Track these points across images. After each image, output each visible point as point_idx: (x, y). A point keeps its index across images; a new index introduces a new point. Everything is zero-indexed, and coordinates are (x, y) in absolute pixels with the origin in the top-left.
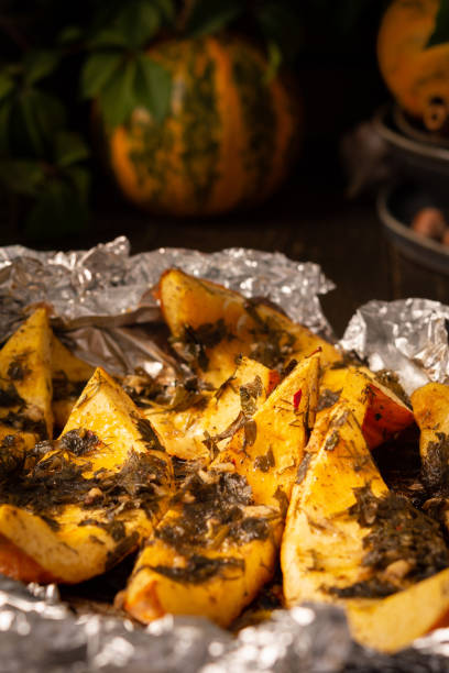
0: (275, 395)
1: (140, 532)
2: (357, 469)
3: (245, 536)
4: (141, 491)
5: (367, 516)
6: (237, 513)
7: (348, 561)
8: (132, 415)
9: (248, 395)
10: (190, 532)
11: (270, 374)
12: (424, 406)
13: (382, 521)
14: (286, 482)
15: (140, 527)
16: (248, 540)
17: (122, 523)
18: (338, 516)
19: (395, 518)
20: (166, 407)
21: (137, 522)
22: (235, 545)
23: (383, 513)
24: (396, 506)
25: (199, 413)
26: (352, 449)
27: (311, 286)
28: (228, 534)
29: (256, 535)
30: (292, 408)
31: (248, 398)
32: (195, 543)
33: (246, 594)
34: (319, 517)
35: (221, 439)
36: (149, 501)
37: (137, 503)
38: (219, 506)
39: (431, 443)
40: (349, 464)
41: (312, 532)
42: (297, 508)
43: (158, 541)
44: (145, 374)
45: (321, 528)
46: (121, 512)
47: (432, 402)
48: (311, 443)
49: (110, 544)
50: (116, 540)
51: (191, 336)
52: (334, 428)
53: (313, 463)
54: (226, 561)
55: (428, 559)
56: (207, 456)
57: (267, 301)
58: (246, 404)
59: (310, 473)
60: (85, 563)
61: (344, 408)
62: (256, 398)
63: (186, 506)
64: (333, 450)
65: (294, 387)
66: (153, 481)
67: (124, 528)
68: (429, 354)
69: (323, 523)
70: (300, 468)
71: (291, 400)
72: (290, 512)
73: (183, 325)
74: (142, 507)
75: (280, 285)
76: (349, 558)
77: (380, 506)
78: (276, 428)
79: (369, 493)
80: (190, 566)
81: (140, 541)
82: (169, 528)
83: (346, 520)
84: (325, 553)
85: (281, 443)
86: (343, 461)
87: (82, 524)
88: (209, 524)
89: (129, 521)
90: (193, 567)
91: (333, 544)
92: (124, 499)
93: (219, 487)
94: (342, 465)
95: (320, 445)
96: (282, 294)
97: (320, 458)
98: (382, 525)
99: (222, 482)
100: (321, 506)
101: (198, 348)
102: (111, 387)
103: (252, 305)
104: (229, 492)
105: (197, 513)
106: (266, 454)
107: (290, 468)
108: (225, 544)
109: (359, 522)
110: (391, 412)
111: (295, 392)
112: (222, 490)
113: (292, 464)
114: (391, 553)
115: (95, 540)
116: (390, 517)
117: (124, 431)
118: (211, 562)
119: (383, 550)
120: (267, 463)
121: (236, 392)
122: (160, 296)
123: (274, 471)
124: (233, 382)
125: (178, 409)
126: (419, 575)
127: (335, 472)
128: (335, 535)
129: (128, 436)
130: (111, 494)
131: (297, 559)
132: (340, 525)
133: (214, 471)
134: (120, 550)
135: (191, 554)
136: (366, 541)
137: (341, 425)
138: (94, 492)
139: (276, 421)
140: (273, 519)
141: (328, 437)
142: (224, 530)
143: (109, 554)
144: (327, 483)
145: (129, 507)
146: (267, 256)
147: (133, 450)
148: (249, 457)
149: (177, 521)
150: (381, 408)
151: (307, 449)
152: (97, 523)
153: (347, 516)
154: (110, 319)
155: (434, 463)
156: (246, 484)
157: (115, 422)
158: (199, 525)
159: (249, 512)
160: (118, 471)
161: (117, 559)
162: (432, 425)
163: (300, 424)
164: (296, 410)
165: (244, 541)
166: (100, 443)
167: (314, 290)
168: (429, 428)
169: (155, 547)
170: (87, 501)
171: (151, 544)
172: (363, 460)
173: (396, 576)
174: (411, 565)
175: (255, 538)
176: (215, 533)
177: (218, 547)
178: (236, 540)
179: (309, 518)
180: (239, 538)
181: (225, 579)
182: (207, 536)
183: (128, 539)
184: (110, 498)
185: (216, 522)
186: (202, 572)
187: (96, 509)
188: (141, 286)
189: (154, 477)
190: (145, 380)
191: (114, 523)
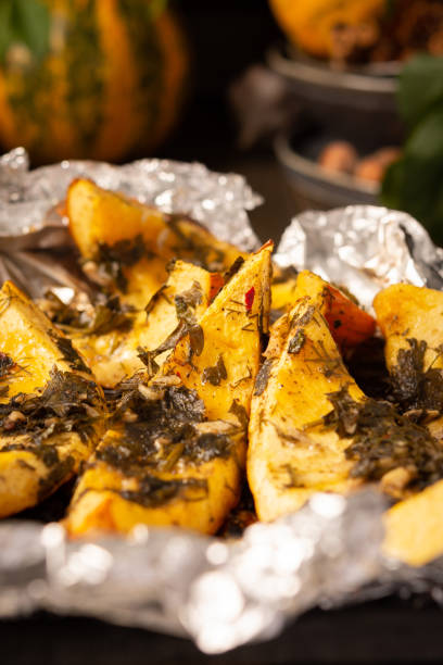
0: (222, 297)
1: (75, 457)
2: (328, 374)
3: (203, 454)
4: (72, 412)
5: (346, 425)
6: (189, 430)
7: (331, 476)
8: (50, 333)
9: (184, 305)
10: (136, 453)
11: (212, 277)
12: (389, 310)
13: (365, 429)
14: (242, 395)
15: (74, 451)
16: (207, 458)
17: (53, 447)
18: (312, 426)
19: (380, 425)
20: (85, 331)
21: (71, 446)
22: (193, 465)
23: (366, 421)
24: (379, 413)
25: (125, 335)
26: (320, 350)
27: (235, 200)
28: (183, 453)
29: (217, 452)
30: (244, 309)
31: (186, 308)
32: (143, 464)
33: (212, 520)
34: (290, 428)
35: (159, 352)
36: (82, 422)
37: (69, 426)
38: (166, 425)
39: (401, 350)
40: (318, 369)
41: (283, 444)
42: (262, 419)
43: (101, 464)
44: (56, 298)
45: (294, 440)
46: (50, 436)
47: (399, 304)
48: (270, 347)
49: (42, 470)
50: (48, 466)
51: (105, 254)
52: (298, 327)
53: (275, 370)
54: (185, 481)
55: (431, 466)
56: (145, 371)
57: (188, 218)
58: (182, 315)
59: (272, 381)
60: (13, 492)
61: (307, 305)
62: (194, 307)
63: (128, 425)
64: (297, 353)
65: (246, 284)
66: (84, 401)
67: (56, 452)
68: (382, 261)
69: (296, 435)
70: (258, 378)
71: (243, 299)
72: (252, 426)
73: (96, 242)
74: (74, 429)
75: (201, 200)
76: (331, 472)
77: (361, 412)
78: (226, 333)
79: (347, 398)
80: (143, 488)
81: (77, 466)
82: (111, 449)
83: (321, 432)
84: (301, 468)
85: (232, 351)
86: (311, 365)
87: (6, 449)
88: (157, 444)
89: (62, 445)
90: (147, 489)
91: (309, 458)
92: (51, 423)
93: (164, 403)
94: (309, 369)
95: (282, 349)
96: (204, 210)
97: (283, 363)
98: (366, 434)
99: (168, 397)
100: (289, 416)
101: (115, 267)
102: (23, 302)
103: (173, 220)
104: (176, 408)
105: (142, 432)
106: (215, 365)
107: (245, 379)
108: (181, 464)
109: (338, 432)
110: (352, 318)
111: (247, 290)
112: (168, 406)
113: (247, 374)
114: (385, 461)
115: (23, 465)
116: (374, 425)
117: (43, 350)
118: (168, 483)
119: (374, 459)
120: (217, 375)
121: (170, 303)
122: (67, 213)
123: (226, 384)
124: (166, 291)
125: (99, 331)
126: (422, 484)
127: (303, 379)
128: (311, 448)
129: (48, 355)
130: (36, 417)
131: (271, 476)
132: (316, 437)
133: (156, 387)
134: (54, 476)
135: (143, 475)
136: (349, 453)
137: (307, 323)
138: (14, 416)
139: (226, 326)
140: (233, 434)
141: (291, 338)
142: (176, 449)
143: (41, 482)
144: (295, 390)
145: (60, 430)
146: (184, 168)
147: (56, 370)
148: (196, 369)
149: (120, 442)
150: (342, 313)
151: (265, 354)
152: (23, 448)
153: (321, 427)
154: (11, 239)
155: (407, 373)
156: (197, 398)
157: (31, 341)
158: (147, 446)
159: (203, 429)
160: (40, 395)
161: (52, 488)
162: (401, 330)
163: (254, 328)
164: (249, 312)
165: (203, 459)
166: (14, 366)
167: (239, 205)
168: (398, 334)
169: (98, 470)
170: (7, 427)
171: (92, 467)
172: (335, 364)
173: (394, 487)
174: (411, 473)
175: (217, 455)
176: (167, 453)
177: (172, 468)
178: (194, 459)
179: (277, 430)
180: (196, 457)
181: (187, 500)
182: (157, 456)
183: (62, 465)
184: (34, 422)
185: (166, 441)
186: (159, 494)
187: (19, 434)
188: (44, 204)
189: (85, 396)
190: (56, 305)
191: (43, 447)
